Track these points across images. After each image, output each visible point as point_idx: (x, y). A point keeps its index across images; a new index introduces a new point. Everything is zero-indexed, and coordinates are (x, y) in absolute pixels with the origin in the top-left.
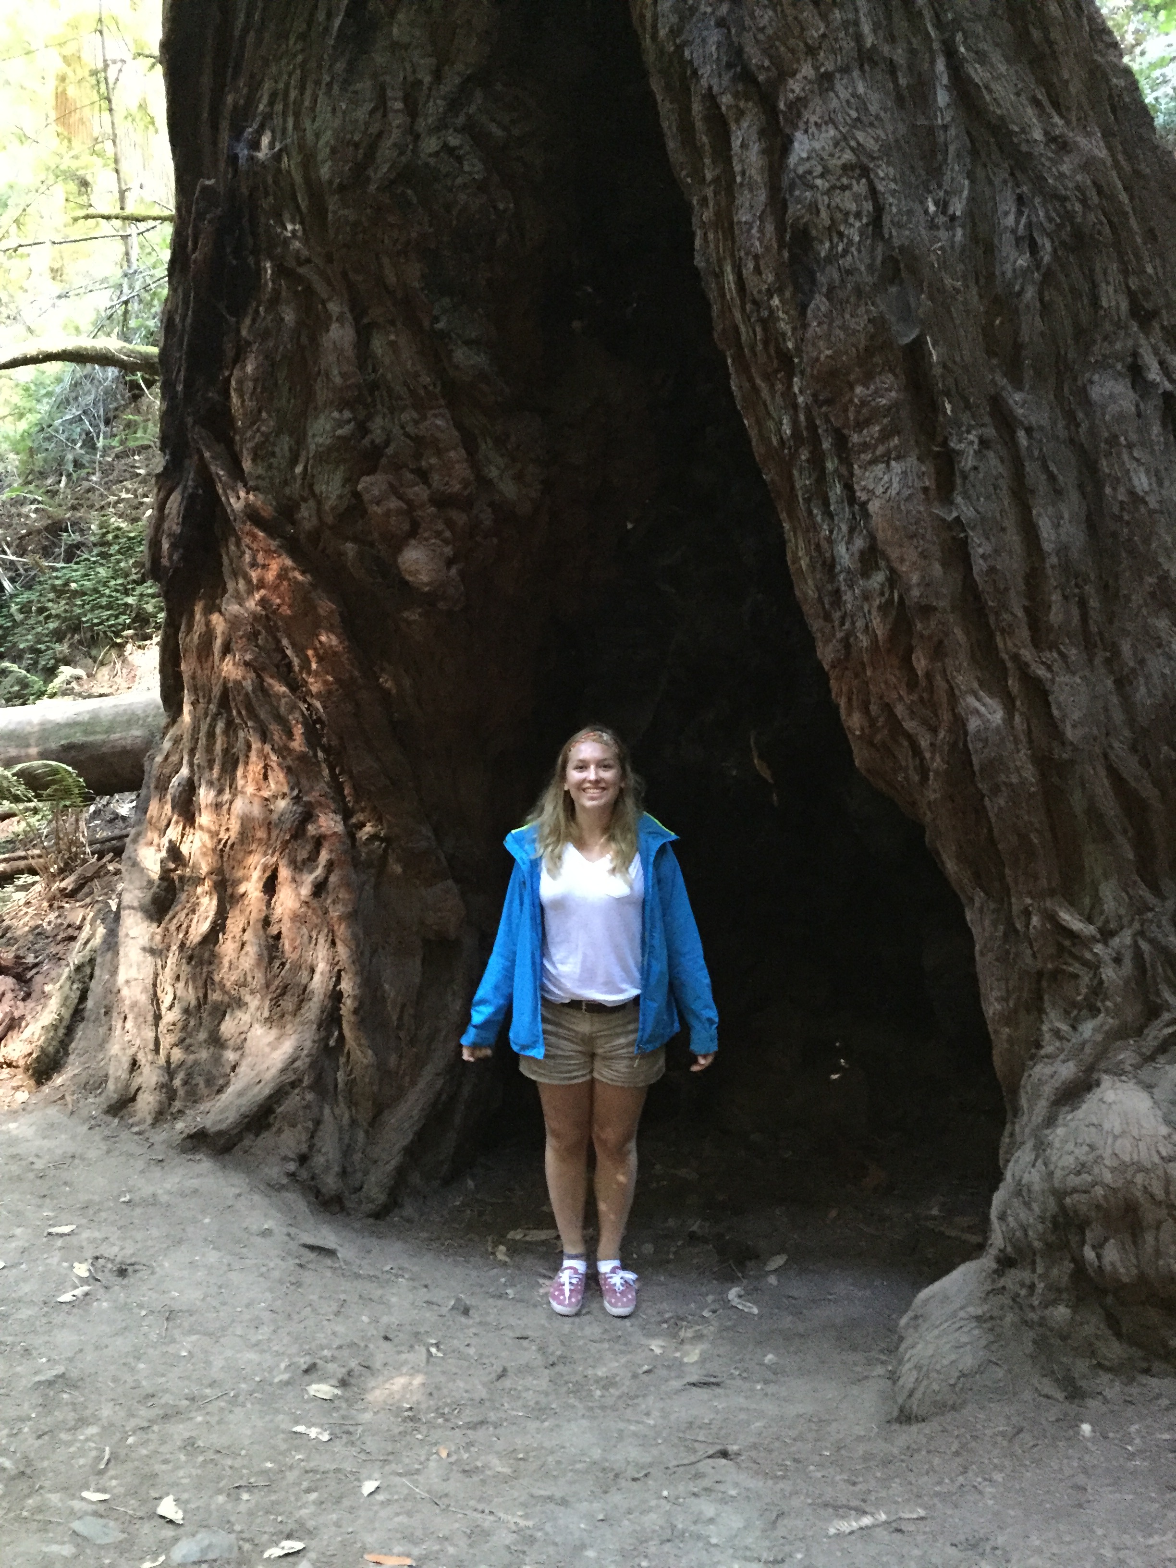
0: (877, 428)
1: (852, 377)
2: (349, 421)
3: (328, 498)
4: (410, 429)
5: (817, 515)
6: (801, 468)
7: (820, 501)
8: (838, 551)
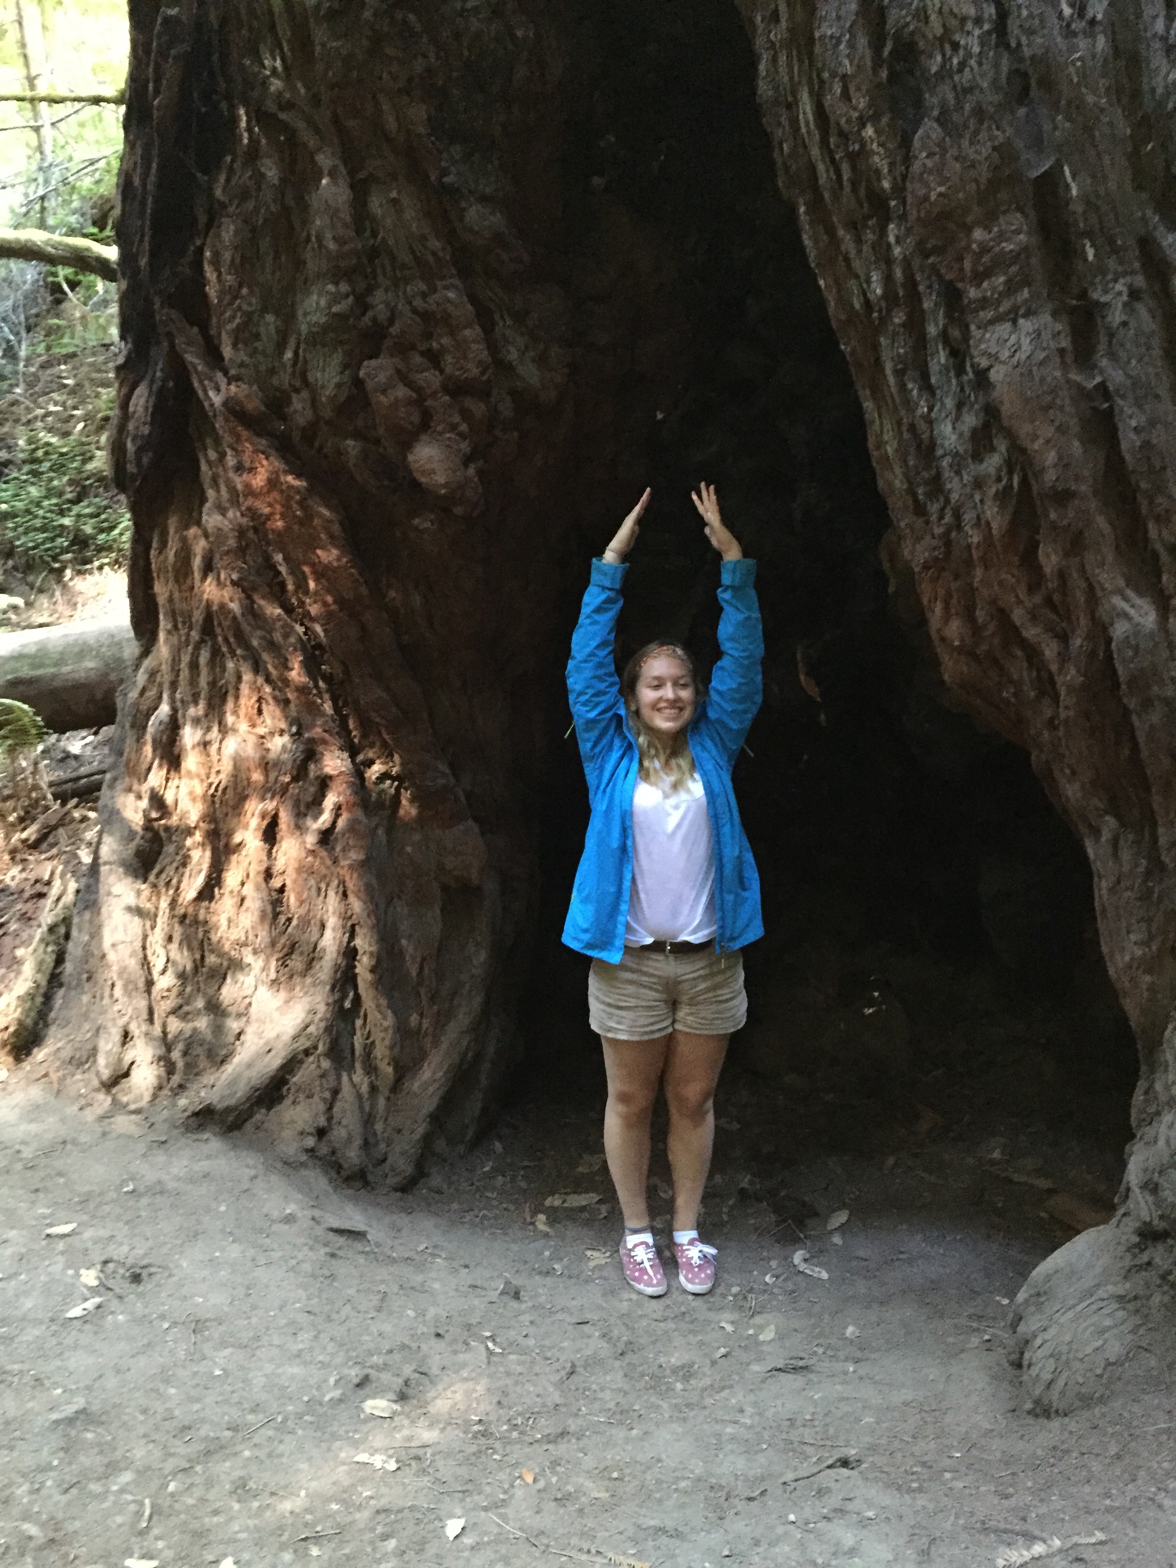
0: (1002, 279)
1: (969, 219)
2: (347, 296)
3: (324, 387)
4: (418, 303)
5: (913, 389)
6: (894, 333)
7: (917, 373)
8: (940, 432)
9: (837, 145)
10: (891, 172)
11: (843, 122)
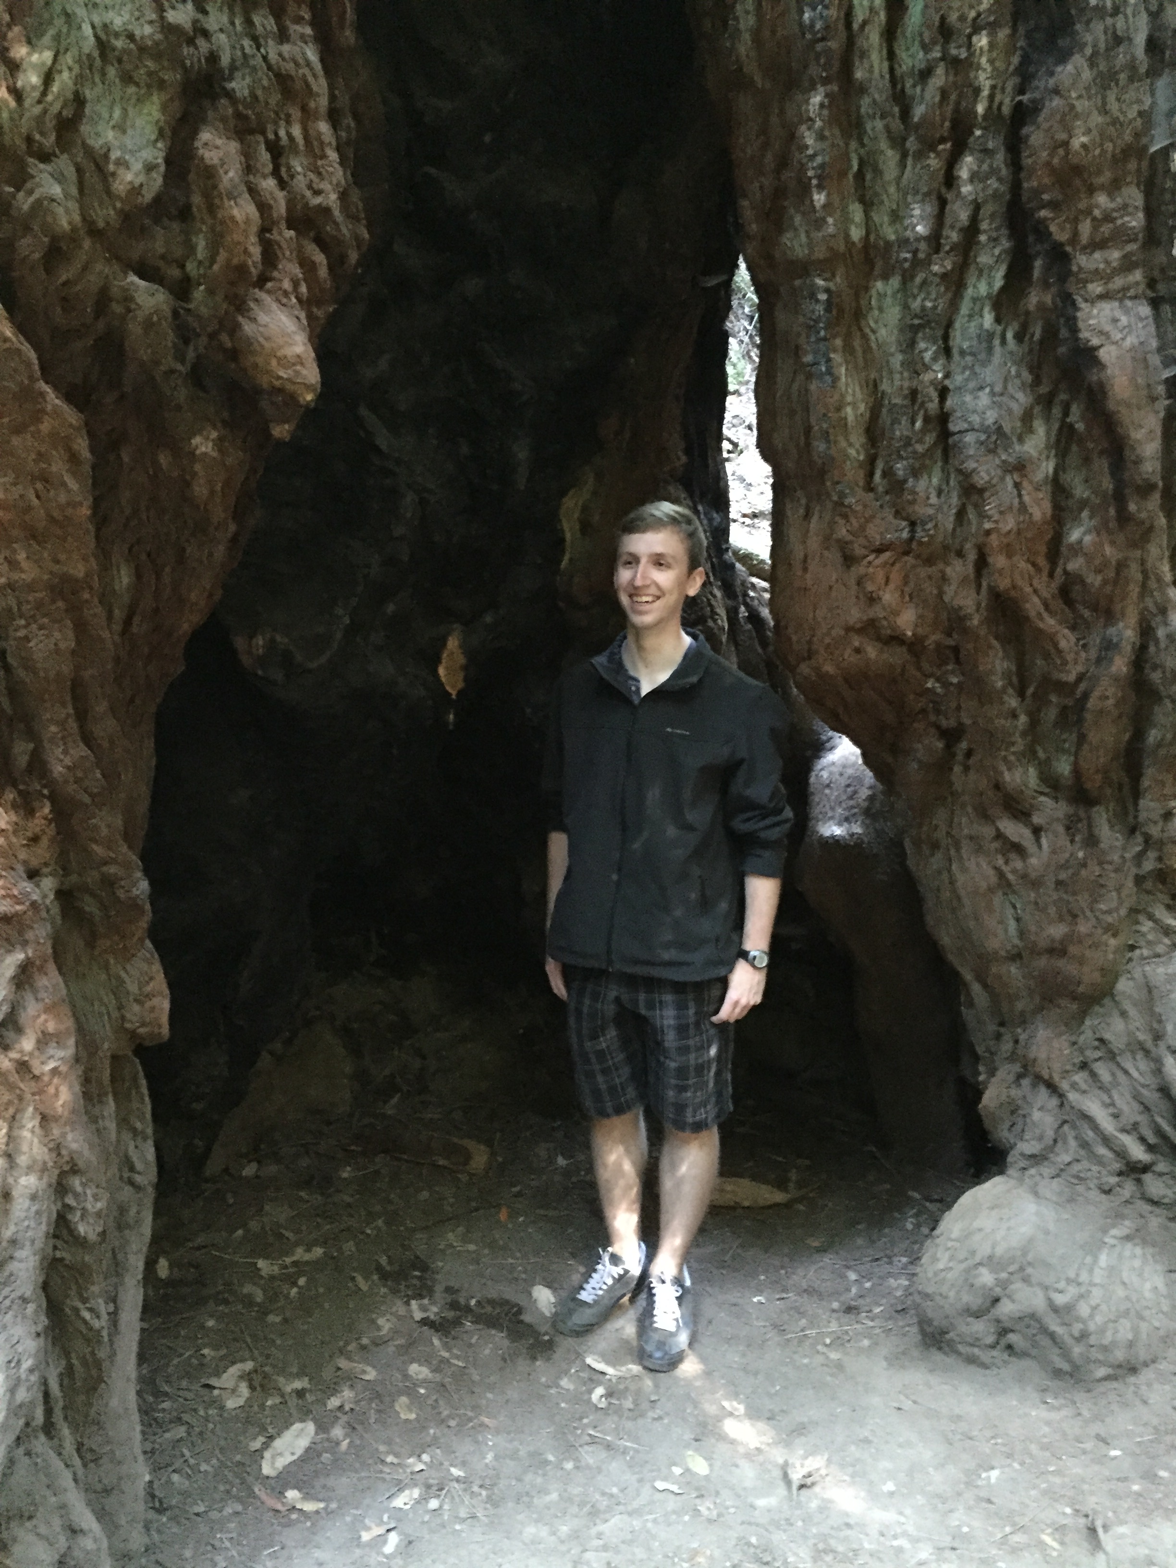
0: (1118, 254)
1: (1097, 181)
4: (272, 50)
5: (926, 350)
6: (924, 283)
7: (940, 333)
8: (964, 403)
9: (934, 43)
10: (991, 97)
11: (953, 17)
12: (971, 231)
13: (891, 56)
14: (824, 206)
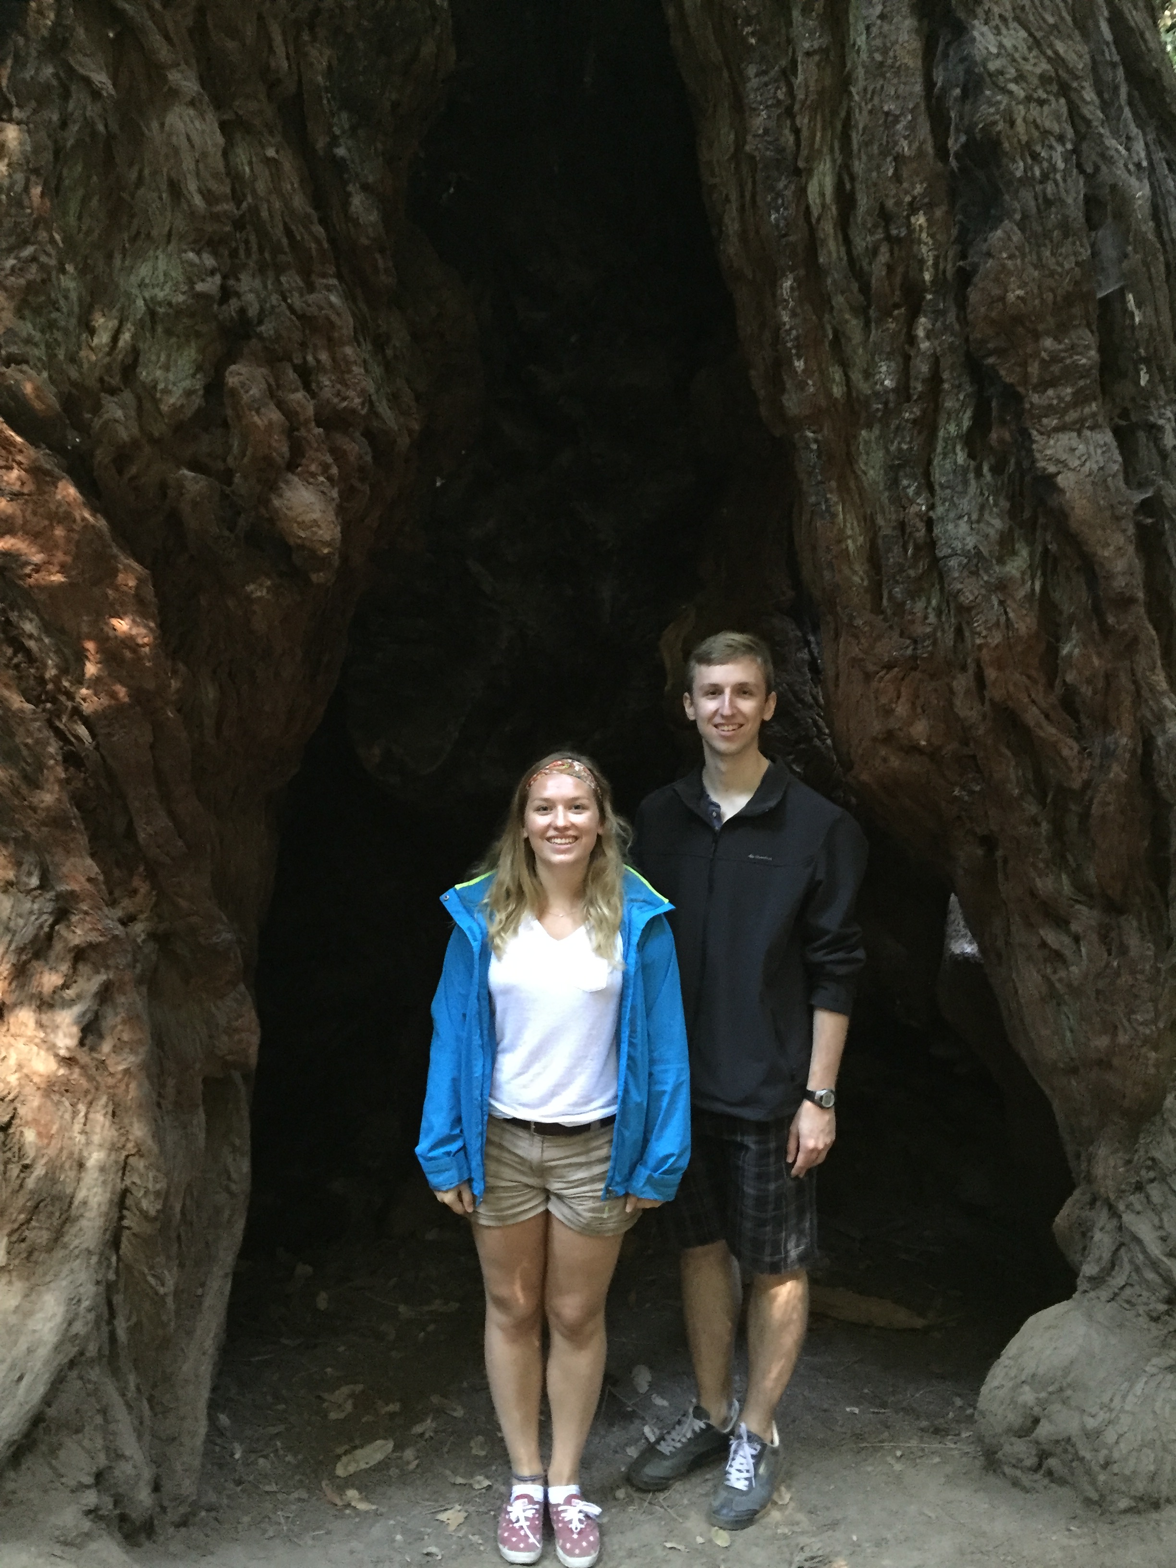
0: (1069, 390)
1: (1041, 327)
2: (212, 273)
3: (166, 392)
4: (296, 300)
5: (909, 486)
6: (898, 428)
7: (919, 471)
8: (946, 531)
9: (875, 226)
10: (936, 265)
11: (890, 203)
12: (935, 379)
13: (847, 241)
14: (804, 371)
